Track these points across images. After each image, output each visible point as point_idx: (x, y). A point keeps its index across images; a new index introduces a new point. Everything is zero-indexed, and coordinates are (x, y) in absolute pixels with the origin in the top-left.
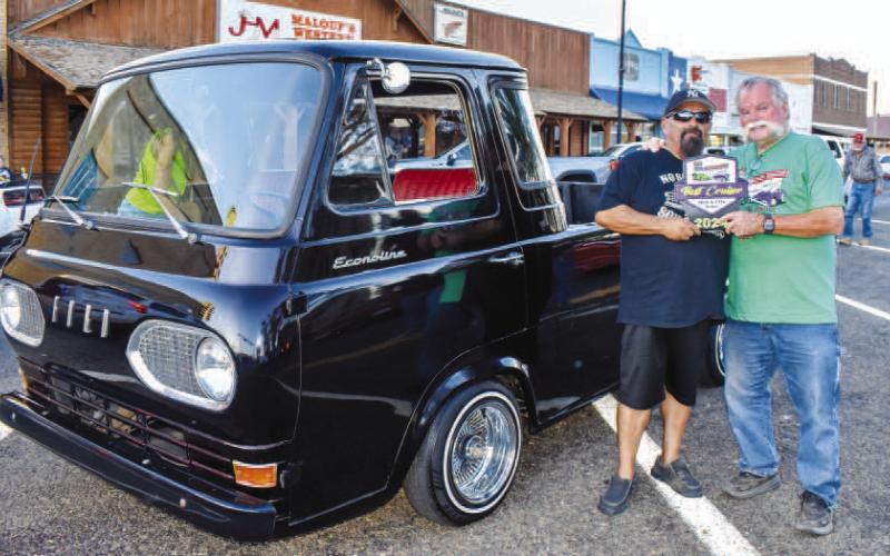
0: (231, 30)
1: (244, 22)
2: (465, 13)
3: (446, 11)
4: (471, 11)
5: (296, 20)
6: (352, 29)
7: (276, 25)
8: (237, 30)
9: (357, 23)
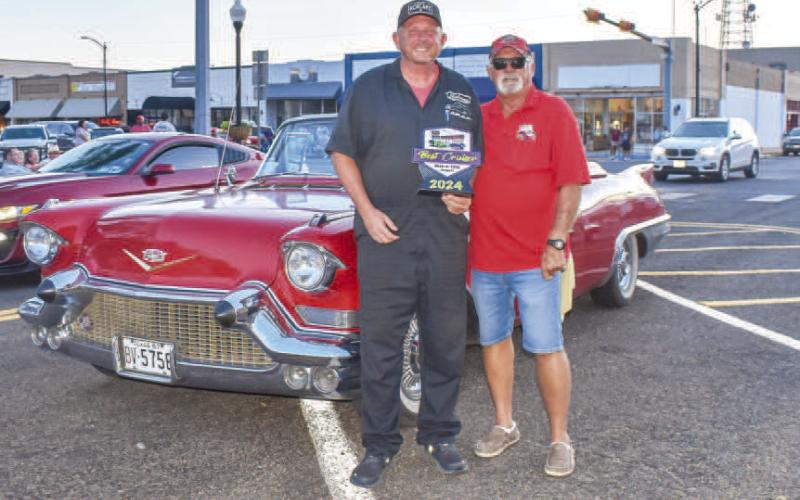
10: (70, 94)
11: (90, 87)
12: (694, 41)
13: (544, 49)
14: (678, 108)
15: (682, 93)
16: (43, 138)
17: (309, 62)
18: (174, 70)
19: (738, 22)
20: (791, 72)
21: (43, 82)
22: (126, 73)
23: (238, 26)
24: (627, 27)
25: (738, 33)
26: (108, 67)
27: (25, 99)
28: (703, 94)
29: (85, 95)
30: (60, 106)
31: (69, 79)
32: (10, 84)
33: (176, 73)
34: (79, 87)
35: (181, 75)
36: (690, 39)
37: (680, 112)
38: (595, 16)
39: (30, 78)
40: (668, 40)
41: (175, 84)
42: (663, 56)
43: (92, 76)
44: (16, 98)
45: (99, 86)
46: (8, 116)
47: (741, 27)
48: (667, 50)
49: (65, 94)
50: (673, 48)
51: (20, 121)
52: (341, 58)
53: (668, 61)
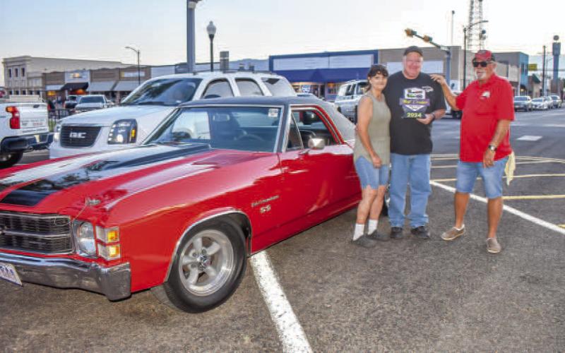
10: (120, 78)
11: (131, 74)
12: (463, 48)
13: (379, 53)
14: (453, 85)
15: (455, 77)
16: (103, 102)
17: (250, 60)
18: (176, 65)
19: (477, 40)
20: (512, 65)
21: (106, 72)
22: (150, 67)
23: (211, 37)
24: (428, 39)
25: (477, 45)
26: (140, 64)
27: (96, 81)
28: (467, 77)
29: (128, 79)
30: (115, 86)
31: (120, 70)
32: (88, 74)
33: (177, 67)
34: (126, 75)
35: (180, 68)
36: (460, 47)
37: (454, 87)
38: (411, 33)
39: (99, 70)
40: (449, 48)
41: (177, 72)
42: (446, 56)
43: (132, 68)
44: (92, 81)
45: (136, 74)
46: (87, 90)
47: (478, 43)
48: (448, 53)
49: (117, 78)
50: (451, 52)
51: (94, 93)
52: (267, 58)
53: (449, 59)
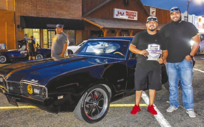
0: (116, 15)
1: (118, 13)
2: (155, 9)
3: (152, 9)
4: (156, 9)
5: (127, 12)
6: (136, 13)
7: (123, 13)
8: (117, 15)
9: (137, 12)
